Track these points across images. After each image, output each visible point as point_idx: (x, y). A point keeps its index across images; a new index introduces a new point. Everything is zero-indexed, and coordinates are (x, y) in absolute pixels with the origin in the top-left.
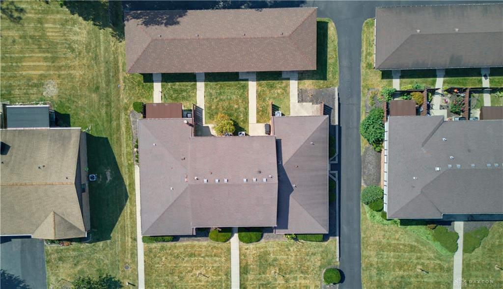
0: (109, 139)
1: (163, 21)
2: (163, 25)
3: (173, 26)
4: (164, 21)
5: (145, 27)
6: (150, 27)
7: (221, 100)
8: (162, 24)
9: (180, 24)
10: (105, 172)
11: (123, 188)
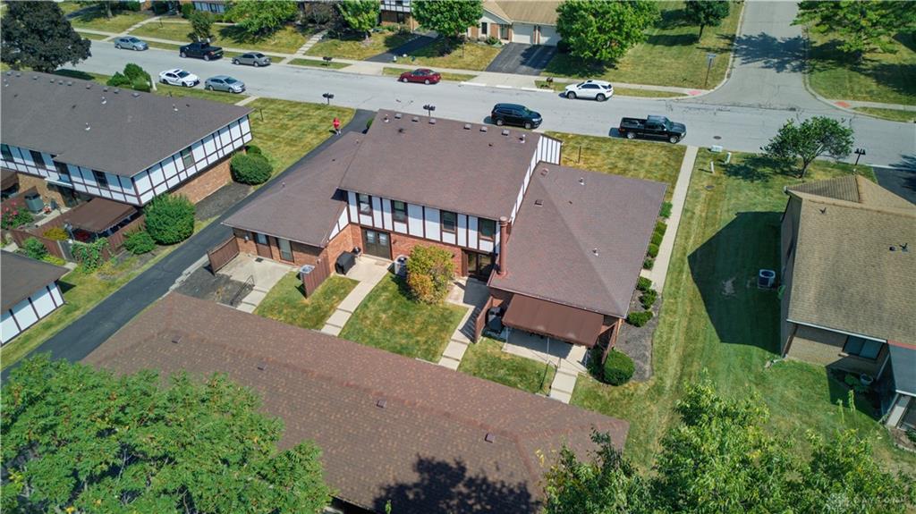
0: (717, 341)
1: (464, 490)
2: (468, 475)
3: (440, 458)
4: (461, 488)
5: (530, 489)
6: (514, 482)
7: (408, 336)
8: (470, 483)
9: (414, 459)
10: (736, 293)
11: (696, 271)
